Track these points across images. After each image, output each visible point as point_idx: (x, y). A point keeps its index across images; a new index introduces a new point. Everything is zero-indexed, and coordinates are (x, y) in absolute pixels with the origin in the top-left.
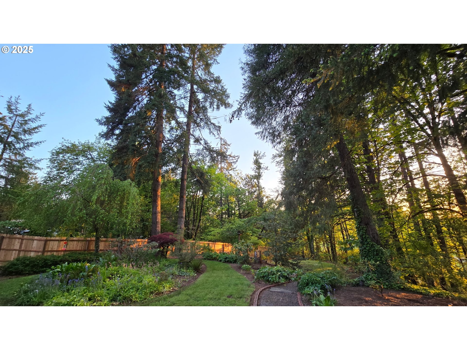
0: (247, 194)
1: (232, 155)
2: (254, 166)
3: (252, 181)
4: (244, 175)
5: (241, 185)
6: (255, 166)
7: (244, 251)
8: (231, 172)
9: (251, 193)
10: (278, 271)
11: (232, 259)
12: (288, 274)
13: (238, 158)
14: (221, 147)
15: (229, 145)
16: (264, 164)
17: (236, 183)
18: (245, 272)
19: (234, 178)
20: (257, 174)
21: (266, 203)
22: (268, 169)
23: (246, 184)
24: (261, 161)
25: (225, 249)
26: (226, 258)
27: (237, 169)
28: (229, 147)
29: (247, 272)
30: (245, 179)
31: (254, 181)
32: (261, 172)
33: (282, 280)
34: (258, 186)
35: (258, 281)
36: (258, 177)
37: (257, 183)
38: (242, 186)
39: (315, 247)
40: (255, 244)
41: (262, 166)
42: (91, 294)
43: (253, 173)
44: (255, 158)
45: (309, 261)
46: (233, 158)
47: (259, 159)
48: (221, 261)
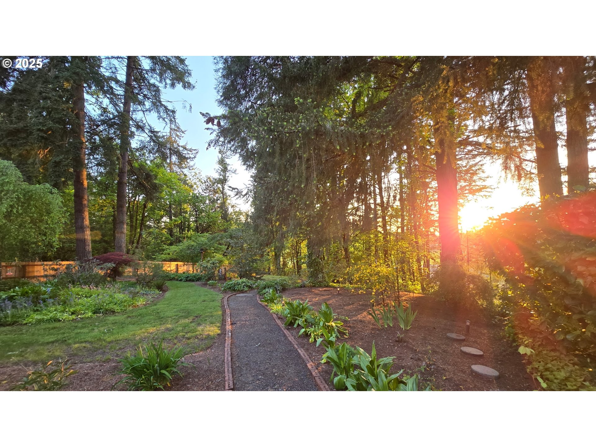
0: (207, 202)
1: (187, 148)
2: (218, 167)
3: (215, 185)
4: (204, 178)
5: (199, 190)
6: (220, 166)
7: (210, 268)
8: (186, 171)
9: (213, 201)
10: (243, 282)
11: (195, 277)
12: (251, 284)
13: (197, 153)
14: (170, 132)
15: (183, 132)
16: (232, 166)
17: (191, 186)
18: (211, 287)
19: (190, 179)
20: (221, 177)
21: (231, 213)
22: (237, 172)
23: (206, 189)
24: (227, 161)
25: (179, 270)
26: (188, 277)
27: (194, 167)
28: (183, 135)
29: (213, 286)
30: (205, 182)
31: (217, 186)
32: (227, 175)
33: (246, 289)
34: (222, 193)
35: (225, 291)
36: (223, 181)
37: (221, 189)
38: (201, 191)
39: (282, 263)
40: (221, 262)
41: (229, 168)
42: (73, 309)
43: (216, 176)
44: (220, 156)
45: (275, 276)
46: (189, 152)
47: (226, 159)
48: (181, 280)
